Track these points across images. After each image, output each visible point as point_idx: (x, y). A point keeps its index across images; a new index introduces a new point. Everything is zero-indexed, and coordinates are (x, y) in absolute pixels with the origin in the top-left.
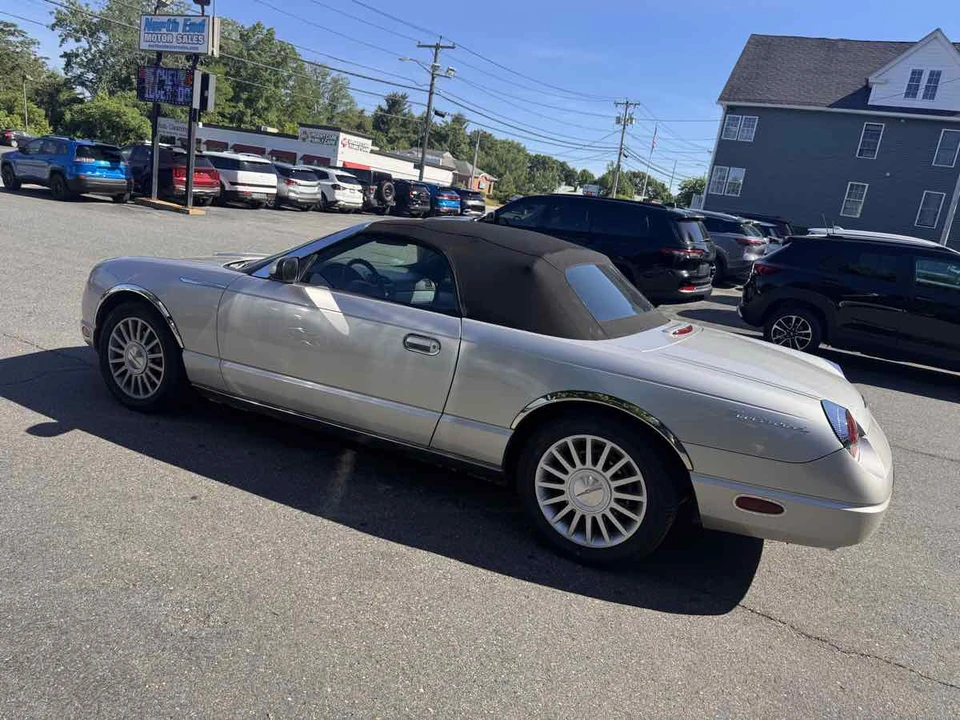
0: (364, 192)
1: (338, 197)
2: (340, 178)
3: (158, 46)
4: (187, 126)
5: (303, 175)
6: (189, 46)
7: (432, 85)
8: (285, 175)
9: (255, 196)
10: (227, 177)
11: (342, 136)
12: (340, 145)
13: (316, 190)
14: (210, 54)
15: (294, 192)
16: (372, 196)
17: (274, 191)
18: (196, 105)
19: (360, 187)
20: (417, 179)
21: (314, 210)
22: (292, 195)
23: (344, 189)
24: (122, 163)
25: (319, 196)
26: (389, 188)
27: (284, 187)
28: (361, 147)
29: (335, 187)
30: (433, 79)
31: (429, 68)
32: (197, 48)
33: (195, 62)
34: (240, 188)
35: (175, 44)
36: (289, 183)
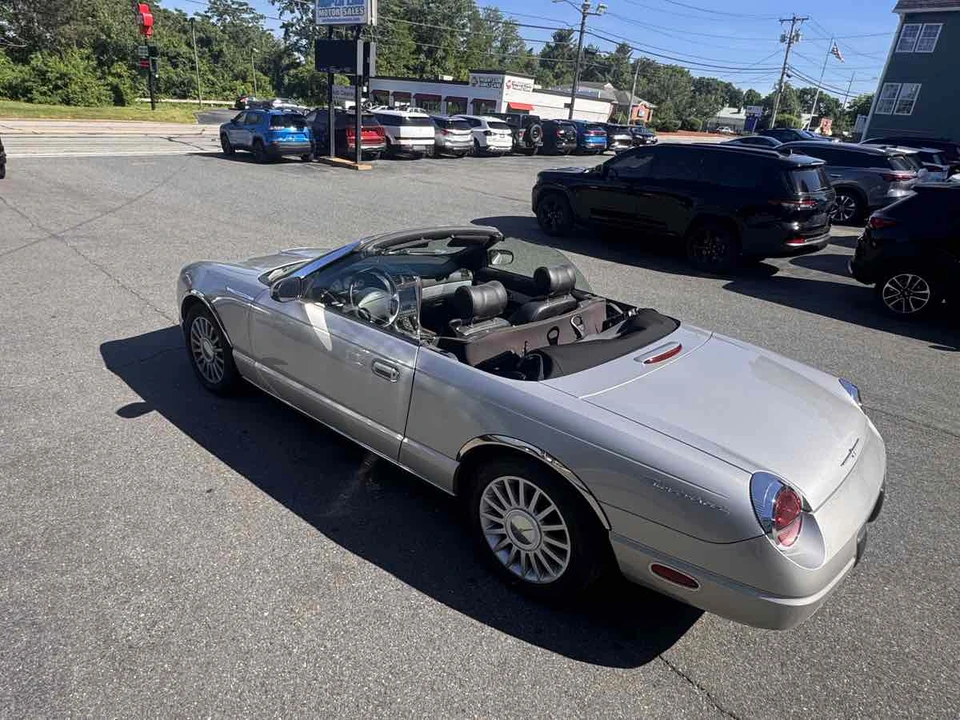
0: (514, 135)
1: (489, 143)
2: (492, 124)
3: (329, 20)
4: (354, 91)
5: (458, 125)
6: (352, 18)
7: (583, 24)
8: (442, 126)
9: (415, 148)
10: (390, 132)
11: (507, 78)
12: (505, 87)
13: (469, 137)
14: (369, 23)
15: (449, 141)
16: (521, 139)
17: (432, 142)
18: (360, 71)
19: (509, 131)
20: (567, 118)
21: (468, 156)
22: (448, 144)
23: (495, 134)
24: (306, 128)
25: (472, 143)
26: (537, 130)
27: (441, 137)
28: (525, 87)
29: (487, 133)
30: (584, 19)
31: (580, 7)
32: (358, 19)
33: (358, 32)
34: (403, 142)
35: (342, 17)
36: (446, 133)
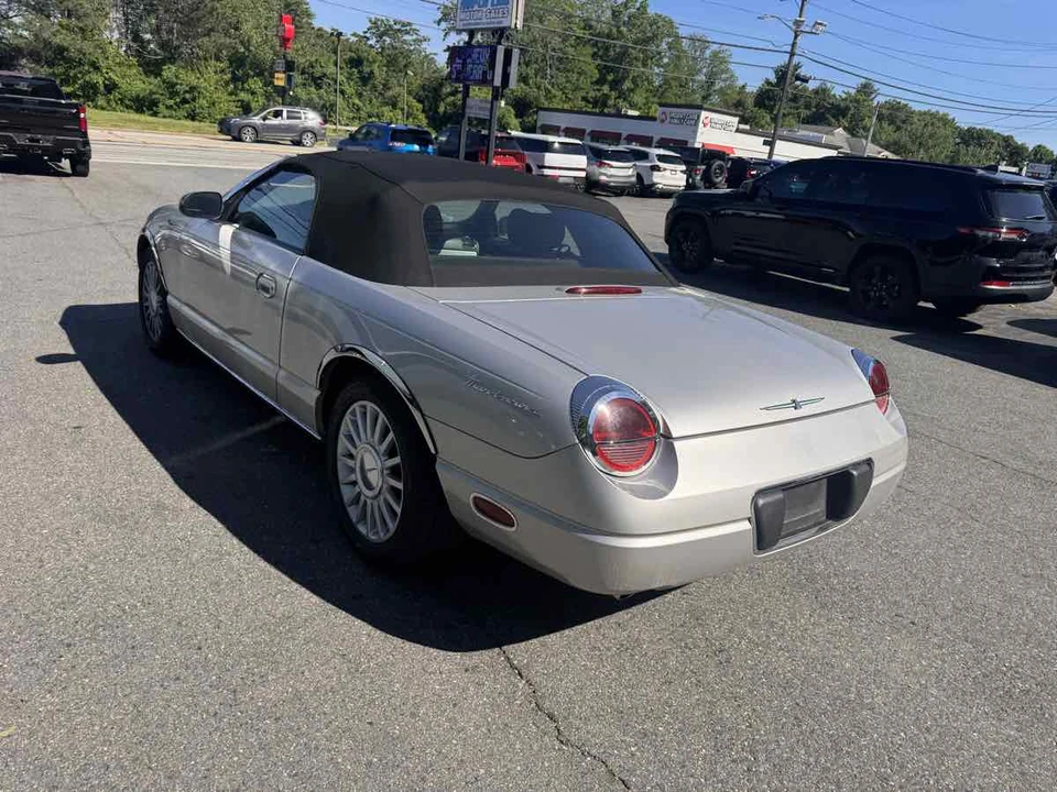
0: (689, 173)
1: (655, 180)
2: (662, 158)
3: (470, 24)
4: (489, 106)
5: (618, 156)
6: (495, 20)
7: (794, 45)
8: (598, 156)
9: (561, 180)
10: (535, 159)
11: (704, 114)
12: (701, 125)
13: (630, 172)
14: (513, 26)
15: (605, 174)
16: (698, 178)
17: (583, 174)
18: (498, 82)
19: (684, 168)
20: (765, 157)
21: (628, 195)
22: (603, 178)
23: (665, 169)
24: (430, 147)
25: (634, 179)
26: (721, 167)
27: (595, 169)
28: (725, 126)
29: (655, 168)
30: (796, 37)
31: (791, 24)
32: (501, 22)
33: (501, 36)
34: (547, 172)
35: (484, 20)
36: (601, 165)
